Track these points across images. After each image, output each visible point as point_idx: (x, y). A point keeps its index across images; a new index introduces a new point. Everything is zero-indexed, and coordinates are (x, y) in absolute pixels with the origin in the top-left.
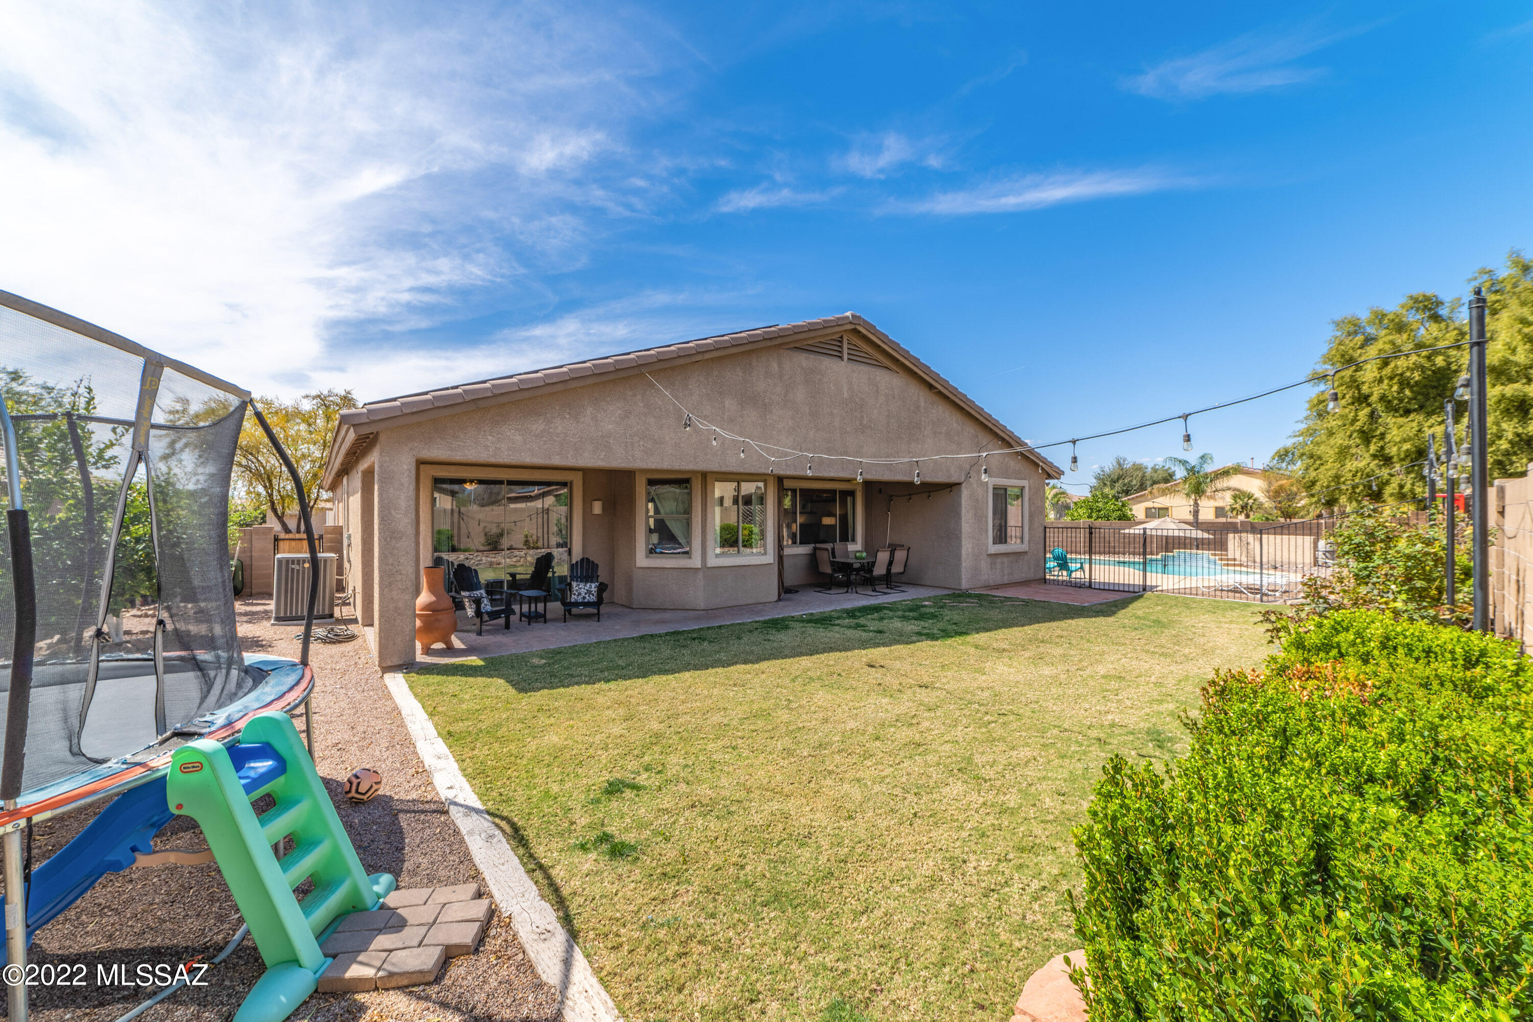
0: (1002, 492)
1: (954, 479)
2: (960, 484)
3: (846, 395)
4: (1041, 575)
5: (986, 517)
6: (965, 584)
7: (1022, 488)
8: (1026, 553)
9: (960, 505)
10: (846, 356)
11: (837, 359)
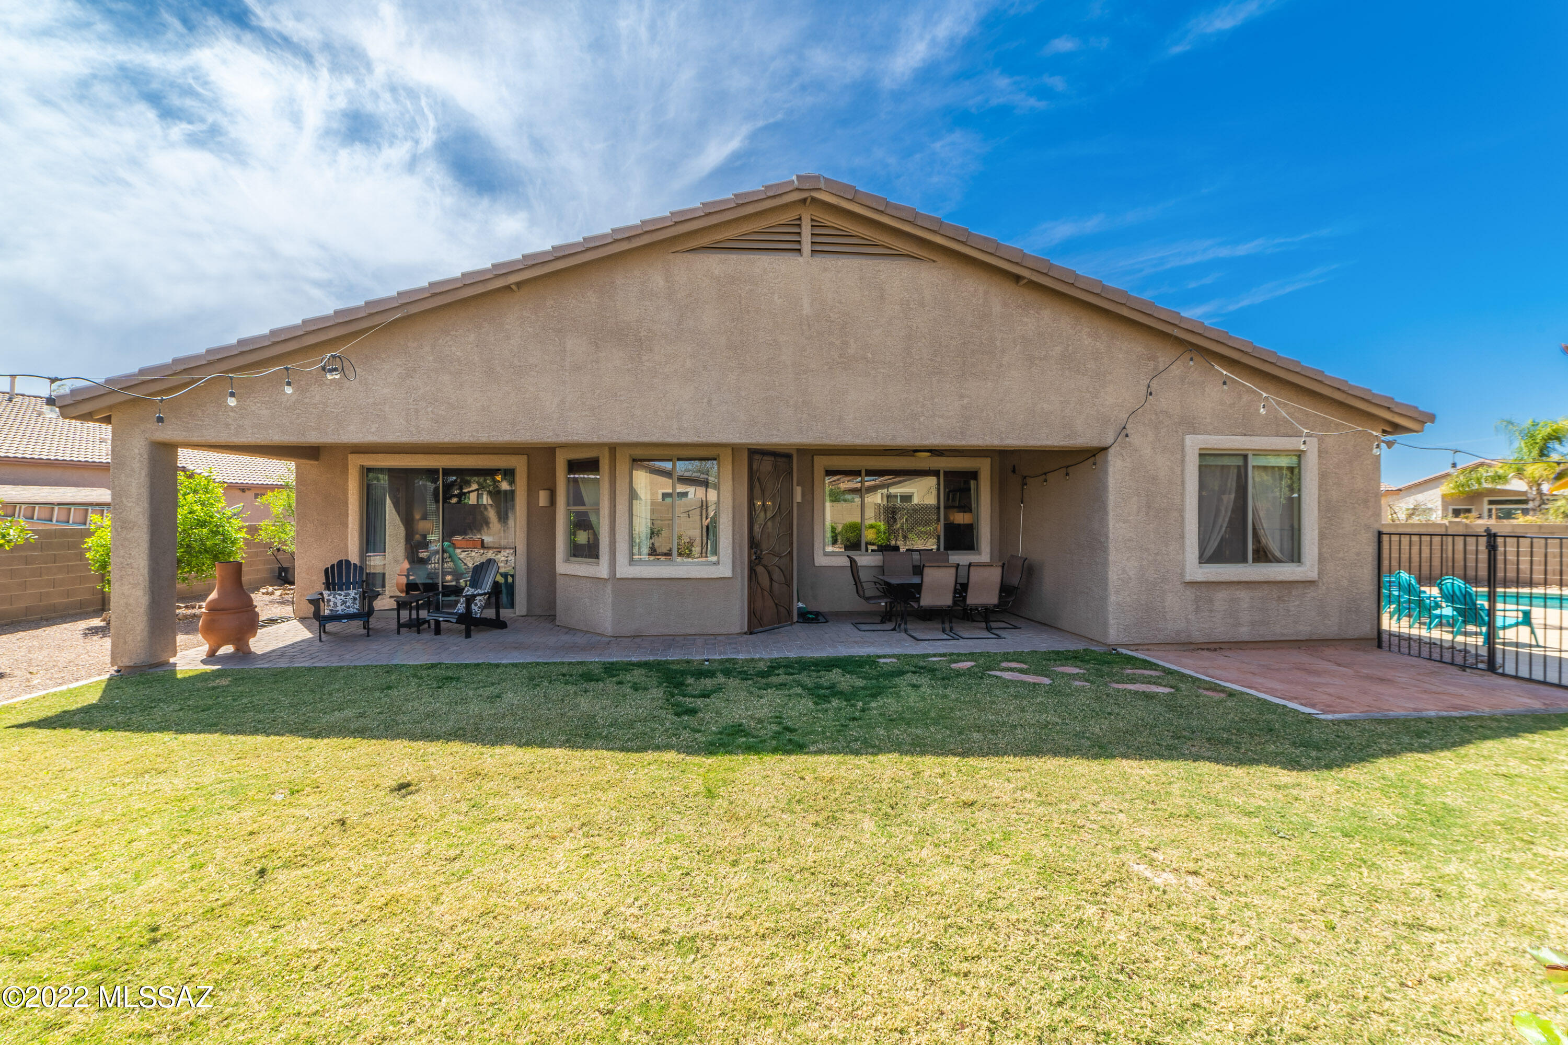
0: (1240, 462)
1: (1085, 438)
2: (1104, 449)
3: (807, 310)
4: (1367, 629)
5: (1181, 511)
6: (1115, 633)
7: (1300, 455)
8: (1312, 583)
9: (1105, 488)
10: (806, 247)
11: (797, 254)
